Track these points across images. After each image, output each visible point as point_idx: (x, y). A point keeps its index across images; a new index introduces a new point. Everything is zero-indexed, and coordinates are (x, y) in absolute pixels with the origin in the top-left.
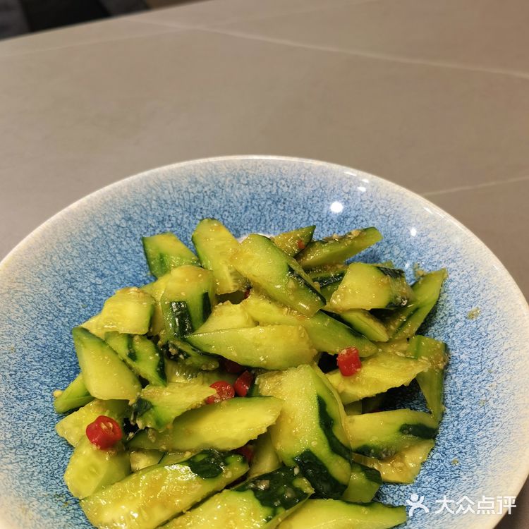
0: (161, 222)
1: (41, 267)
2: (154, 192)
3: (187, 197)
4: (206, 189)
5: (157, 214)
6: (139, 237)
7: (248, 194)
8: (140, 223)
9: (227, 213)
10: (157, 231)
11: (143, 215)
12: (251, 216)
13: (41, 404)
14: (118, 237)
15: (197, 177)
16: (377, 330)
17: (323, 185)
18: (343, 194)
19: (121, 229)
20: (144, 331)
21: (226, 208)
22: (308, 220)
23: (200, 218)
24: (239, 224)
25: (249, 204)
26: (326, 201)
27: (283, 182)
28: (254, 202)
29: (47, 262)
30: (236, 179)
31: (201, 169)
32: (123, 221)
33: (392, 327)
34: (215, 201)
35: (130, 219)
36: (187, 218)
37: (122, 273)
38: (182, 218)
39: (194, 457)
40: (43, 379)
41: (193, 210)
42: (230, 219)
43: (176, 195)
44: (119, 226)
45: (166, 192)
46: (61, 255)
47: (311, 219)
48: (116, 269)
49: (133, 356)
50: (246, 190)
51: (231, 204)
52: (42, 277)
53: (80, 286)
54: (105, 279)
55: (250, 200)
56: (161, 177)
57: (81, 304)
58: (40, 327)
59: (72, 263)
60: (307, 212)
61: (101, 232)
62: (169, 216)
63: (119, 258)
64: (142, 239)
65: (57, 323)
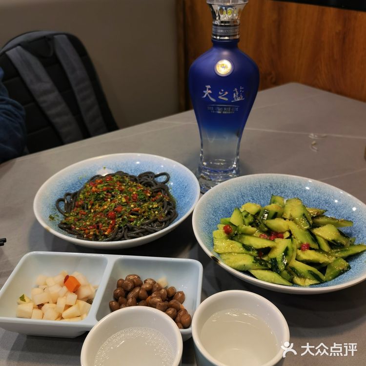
1: (237, 187)
2: (284, 182)
3: (294, 188)
5: (281, 189)
8: (274, 190)
10: (279, 195)
11: (277, 188)
13: (217, 219)
14: (265, 191)
15: (302, 183)
16: (326, 247)
19: (267, 189)
20: (254, 214)
21: (307, 198)
25: (316, 200)
28: (318, 200)
29: (239, 187)
32: (269, 186)
33: (333, 251)
35: (272, 187)
41: (294, 194)
42: (306, 202)
43: (291, 186)
44: (267, 187)
45: (288, 184)
46: (244, 187)
48: (259, 200)
49: (246, 217)
50: (318, 194)
51: (309, 197)
52: (235, 189)
56: (289, 178)
57: (242, 203)
58: (228, 202)
59: (246, 191)
61: (260, 187)
62: (285, 192)
63: (262, 197)
64: (272, 195)
65: (233, 205)
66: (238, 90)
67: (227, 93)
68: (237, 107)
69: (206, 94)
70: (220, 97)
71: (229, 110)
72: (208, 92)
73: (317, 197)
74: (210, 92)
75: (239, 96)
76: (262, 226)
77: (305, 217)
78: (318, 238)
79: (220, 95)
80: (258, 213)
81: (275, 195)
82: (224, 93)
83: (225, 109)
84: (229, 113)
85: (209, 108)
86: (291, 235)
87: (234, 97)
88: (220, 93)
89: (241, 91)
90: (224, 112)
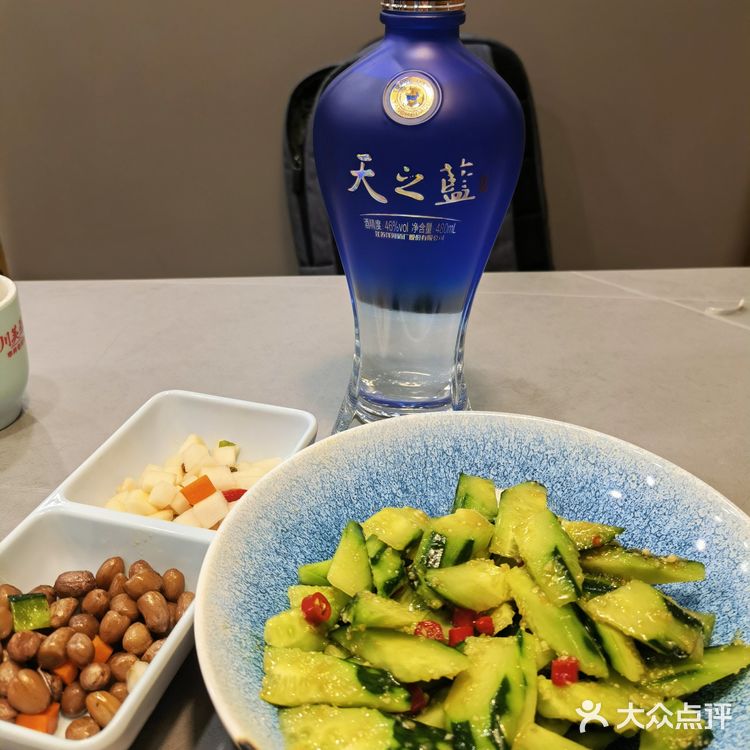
0: (489, 467)
1: (356, 457)
2: (494, 434)
3: (525, 452)
4: (549, 452)
5: (487, 457)
6: (459, 471)
7: (590, 475)
8: (466, 458)
9: (559, 486)
10: (480, 473)
11: (473, 452)
12: (584, 499)
13: (291, 566)
14: (439, 463)
15: (545, 437)
17: (678, 497)
18: (696, 517)
19: (445, 456)
20: (400, 547)
21: (561, 480)
22: (644, 529)
23: (530, 479)
24: (567, 501)
25: (588, 486)
26: (674, 518)
27: (634, 478)
28: (593, 485)
29: (363, 455)
30: (584, 454)
31: (552, 431)
32: (451, 449)
34: (553, 468)
35: (458, 450)
36: (516, 473)
37: (426, 497)
38: (511, 472)
39: (368, 667)
40: (305, 549)
41: (525, 468)
42: (560, 493)
43: (515, 447)
44: (444, 452)
45: (507, 439)
46: (378, 455)
47: (648, 530)
48: (422, 491)
49: (375, 561)
50: (591, 470)
51: (568, 478)
52: (352, 465)
53: (380, 490)
54: (405, 495)
55: (590, 482)
56: (507, 423)
57: (372, 505)
58: (327, 506)
59: (384, 465)
60: (648, 520)
61: (424, 450)
62: (499, 464)
63: (430, 482)
64: (461, 474)
65: (343, 511)
66: (456, 170)
67: (419, 177)
68: (451, 223)
69: (358, 181)
70: (399, 190)
71: (429, 231)
72: (362, 174)
73: (590, 477)
74: (370, 173)
75: (458, 187)
76: (423, 590)
77: (561, 561)
78: (605, 631)
79: (400, 184)
80: (414, 544)
81: (469, 474)
82: (411, 176)
83: (416, 227)
84: (430, 238)
85: (368, 224)
86: (517, 618)
87: (443, 191)
88: (400, 178)
89: (463, 172)
90: (412, 237)
